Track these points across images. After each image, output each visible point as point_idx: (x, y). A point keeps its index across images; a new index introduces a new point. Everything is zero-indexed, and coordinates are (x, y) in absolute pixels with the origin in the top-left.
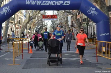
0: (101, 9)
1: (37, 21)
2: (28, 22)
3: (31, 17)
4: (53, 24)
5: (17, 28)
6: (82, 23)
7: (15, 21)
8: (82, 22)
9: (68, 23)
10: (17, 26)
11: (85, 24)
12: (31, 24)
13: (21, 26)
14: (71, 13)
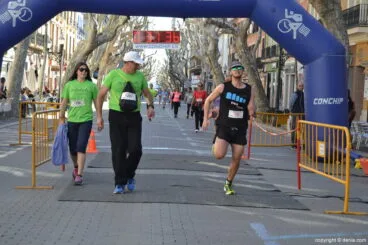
0: (323, 16)
1: (118, 47)
2: (89, 52)
3: (101, 34)
4: (171, 59)
5: (54, 69)
6: (263, 61)
7: (49, 46)
8: (263, 57)
9: (220, 60)
10: (54, 63)
11: (274, 65)
12: (98, 58)
13: (68, 63)
14: (227, 27)
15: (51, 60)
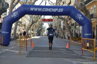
0: (86, 16)
1: (38, 24)
2: (31, 25)
5: (23, 29)
7: (22, 24)
8: (71, 26)
9: (61, 26)
12: (33, 27)
13: (26, 28)
14: (63, 19)
15: (22, 27)
